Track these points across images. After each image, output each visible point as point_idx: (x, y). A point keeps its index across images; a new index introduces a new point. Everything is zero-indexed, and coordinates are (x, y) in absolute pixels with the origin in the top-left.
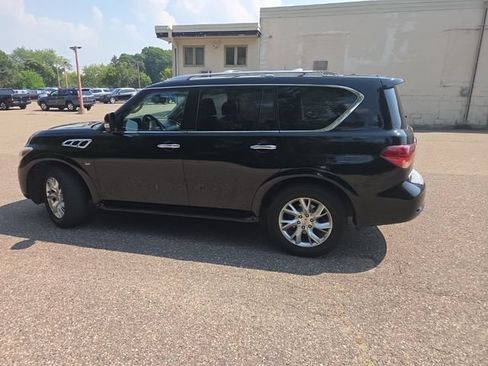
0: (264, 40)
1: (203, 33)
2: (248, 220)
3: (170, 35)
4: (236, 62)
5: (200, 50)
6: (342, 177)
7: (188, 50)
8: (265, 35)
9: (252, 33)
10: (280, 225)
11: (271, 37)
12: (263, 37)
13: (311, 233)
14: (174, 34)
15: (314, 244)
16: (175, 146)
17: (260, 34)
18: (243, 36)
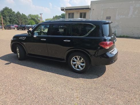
0: (91, 11)
1: (75, 9)
2: (63, 61)
3: (65, 10)
4: (83, 17)
5: (73, 14)
6: (87, 50)
7: (69, 14)
8: (92, 9)
9: (88, 8)
10: (71, 63)
11: (93, 10)
12: (91, 10)
13: (80, 66)
14: (66, 10)
15: (80, 70)
16: (45, 40)
17: (90, 9)
18: (85, 9)
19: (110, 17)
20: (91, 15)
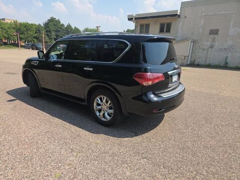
0: (182, 19)
1: (152, 17)
3: (134, 19)
4: (165, 31)
5: (148, 26)
7: (142, 26)
8: (182, 16)
9: (174, 15)
11: (185, 17)
12: (181, 17)
13: (106, 114)
14: (135, 19)
15: (107, 120)
16: (60, 66)
17: (179, 16)
18: (170, 17)
19: (218, 30)
20: (180, 26)
